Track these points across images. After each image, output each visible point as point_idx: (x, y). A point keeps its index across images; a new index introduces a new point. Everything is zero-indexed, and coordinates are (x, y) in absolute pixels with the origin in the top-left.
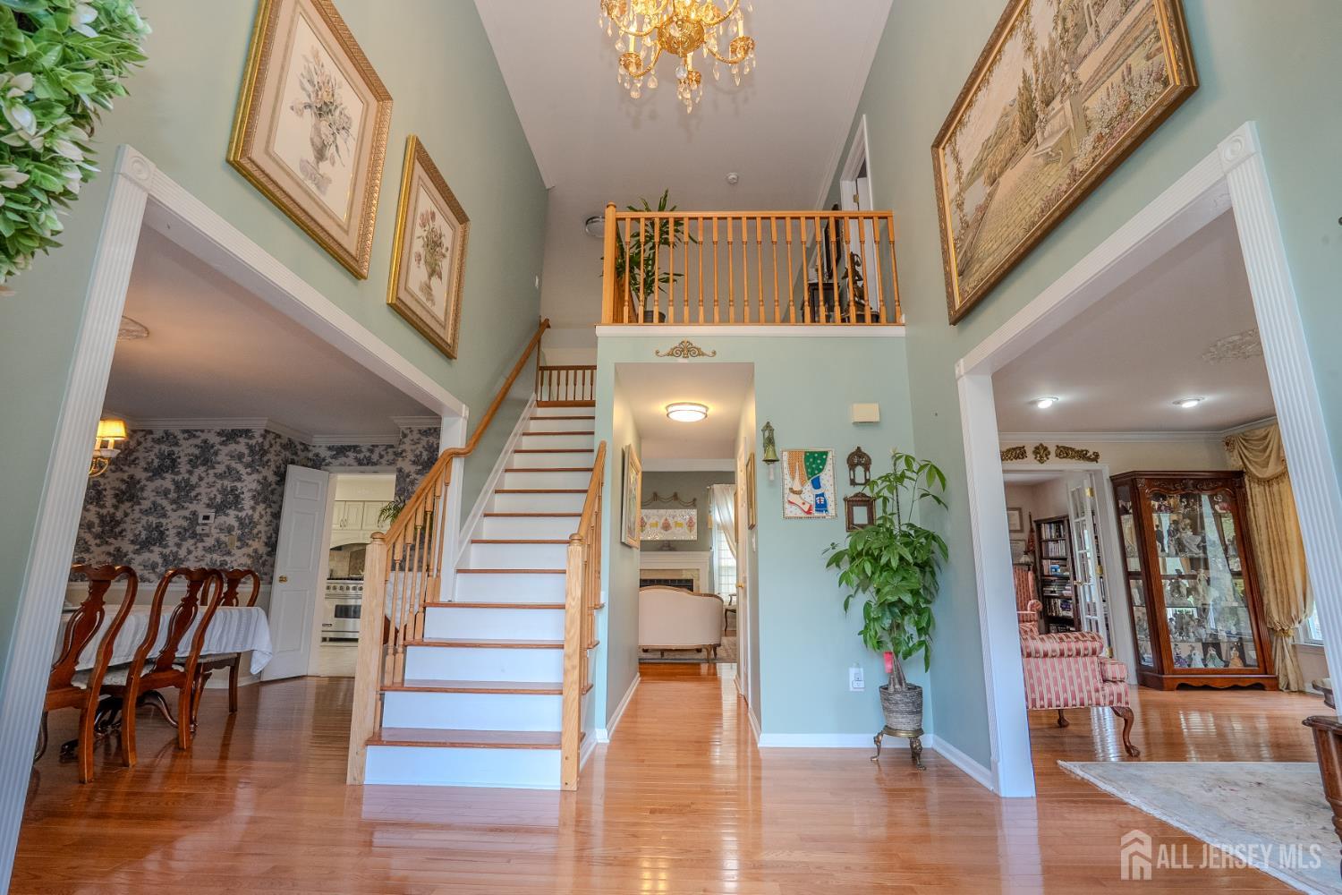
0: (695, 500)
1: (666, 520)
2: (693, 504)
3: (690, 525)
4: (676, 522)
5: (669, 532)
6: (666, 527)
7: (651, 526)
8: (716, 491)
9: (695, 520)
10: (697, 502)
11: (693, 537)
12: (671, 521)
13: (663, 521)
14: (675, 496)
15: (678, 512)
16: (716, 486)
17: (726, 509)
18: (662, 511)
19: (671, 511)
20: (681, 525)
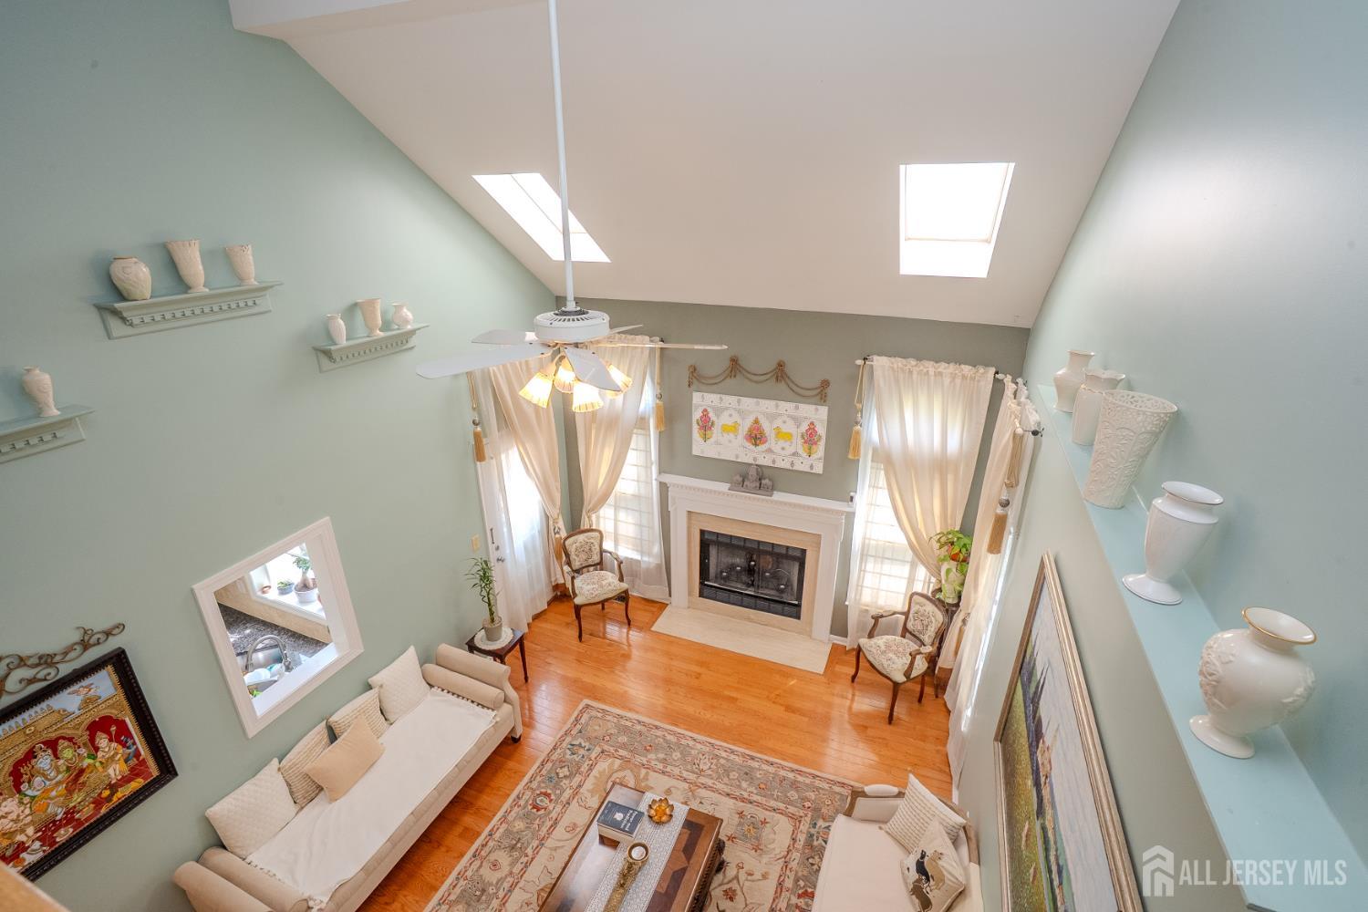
0: (825, 384)
1: (756, 421)
2: (821, 393)
3: (810, 438)
4: (778, 432)
5: (762, 447)
6: (756, 437)
7: (725, 429)
8: (878, 373)
9: (821, 430)
10: (829, 391)
11: (814, 463)
12: (767, 427)
13: (748, 423)
14: (780, 372)
15: (787, 407)
16: (879, 362)
17: (897, 420)
18: (748, 402)
19: (768, 405)
20: (789, 437)
